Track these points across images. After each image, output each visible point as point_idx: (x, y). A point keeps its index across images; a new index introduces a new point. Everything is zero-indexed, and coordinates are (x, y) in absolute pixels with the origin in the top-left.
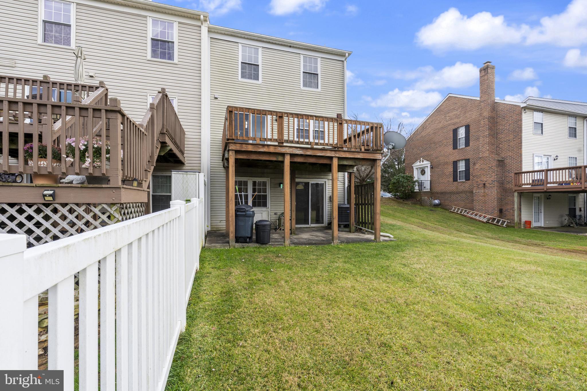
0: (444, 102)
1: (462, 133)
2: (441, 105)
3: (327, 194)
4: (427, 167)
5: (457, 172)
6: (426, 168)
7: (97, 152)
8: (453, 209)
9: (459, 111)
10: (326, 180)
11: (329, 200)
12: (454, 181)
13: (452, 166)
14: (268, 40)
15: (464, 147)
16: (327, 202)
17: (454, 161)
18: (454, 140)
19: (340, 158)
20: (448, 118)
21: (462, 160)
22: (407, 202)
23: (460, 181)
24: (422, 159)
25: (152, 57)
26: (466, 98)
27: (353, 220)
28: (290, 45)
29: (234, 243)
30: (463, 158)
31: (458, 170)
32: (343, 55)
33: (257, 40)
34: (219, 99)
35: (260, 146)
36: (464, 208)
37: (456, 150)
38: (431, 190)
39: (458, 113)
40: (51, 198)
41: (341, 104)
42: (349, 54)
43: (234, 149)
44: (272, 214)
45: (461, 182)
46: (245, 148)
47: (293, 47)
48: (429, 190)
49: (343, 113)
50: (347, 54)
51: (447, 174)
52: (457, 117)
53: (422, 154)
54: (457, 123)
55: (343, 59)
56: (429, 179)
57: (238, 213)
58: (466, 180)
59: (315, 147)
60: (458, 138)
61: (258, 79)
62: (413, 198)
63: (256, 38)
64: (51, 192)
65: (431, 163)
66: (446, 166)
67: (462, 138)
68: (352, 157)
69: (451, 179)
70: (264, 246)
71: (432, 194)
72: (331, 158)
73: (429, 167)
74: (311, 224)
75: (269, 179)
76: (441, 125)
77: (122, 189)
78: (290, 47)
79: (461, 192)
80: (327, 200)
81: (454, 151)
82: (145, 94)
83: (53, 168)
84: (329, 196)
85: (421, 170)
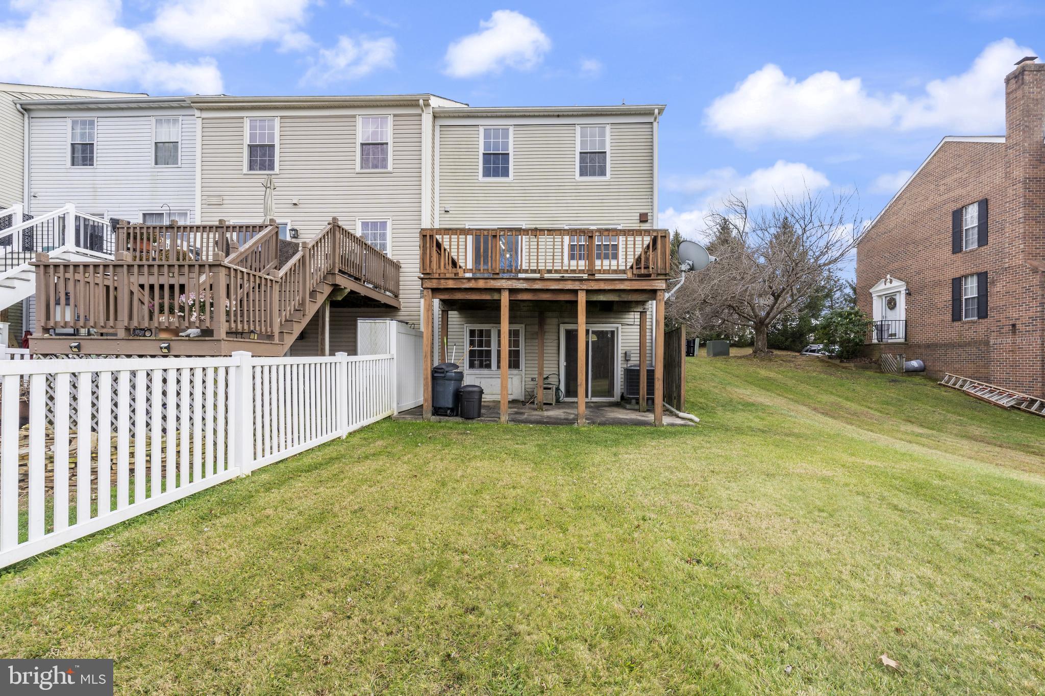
0: (935, 155)
1: (971, 217)
2: (928, 163)
3: (620, 348)
4: (900, 292)
5: (961, 301)
6: (898, 294)
7: (202, 308)
8: (946, 378)
9: (966, 171)
10: (619, 326)
11: (623, 359)
12: (953, 320)
13: (951, 290)
14: (521, 114)
15: (975, 246)
16: (620, 362)
17: (956, 279)
18: (954, 234)
19: (588, 292)
20: (942, 188)
21: (972, 275)
22: (847, 365)
23: (967, 319)
24: (888, 276)
25: (362, 168)
26: (980, 143)
27: (644, 392)
28: (557, 113)
29: (430, 415)
30: (974, 270)
31: (964, 298)
32: (650, 113)
33: (506, 117)
34: (451, 212)
35: (464, 281)
36: (969, 377)
37: (960, 255)
38: (906, 340)
39: (964, 177)
40: (166, 351)
41: (647, 197)
42: (661, 111)
43: (429, 286)
44: (527, 380)
45: (968, 322)
46: (444, 284)
47: (564, 116)
48: (902, 340)
49: (650, 211)
50: (656, 111)
51: (940, 305)
52: (962, 183)
53: (891, 267)
54: (961, 197)
55: (651, 119)
56: (903, 317)
57: (436, 375)
58: (979, 318)
59: (547, 276)
60: (964, 228)
61: (507, 175)
62: (864, 357)
63: (504, 114)
64: (166, 345)
65: (907, 283)
66: (937, 290)
67: (972, 228)
68: (610, 288)
69: (948, 317)
70: (470, 421)
71: (908, 347)
72: (575, 292)
73: (903, 292)
74: (592, 396)
75: (523, 326)
76: (928, 204)
77: (223, 342)
78: (558, 116)
79: (969, 344)
80: (620, 359)
81: (954, 257)
82: (353, 218)
83: (169, 323)
84: (624, 352)
85: (888, 298)
